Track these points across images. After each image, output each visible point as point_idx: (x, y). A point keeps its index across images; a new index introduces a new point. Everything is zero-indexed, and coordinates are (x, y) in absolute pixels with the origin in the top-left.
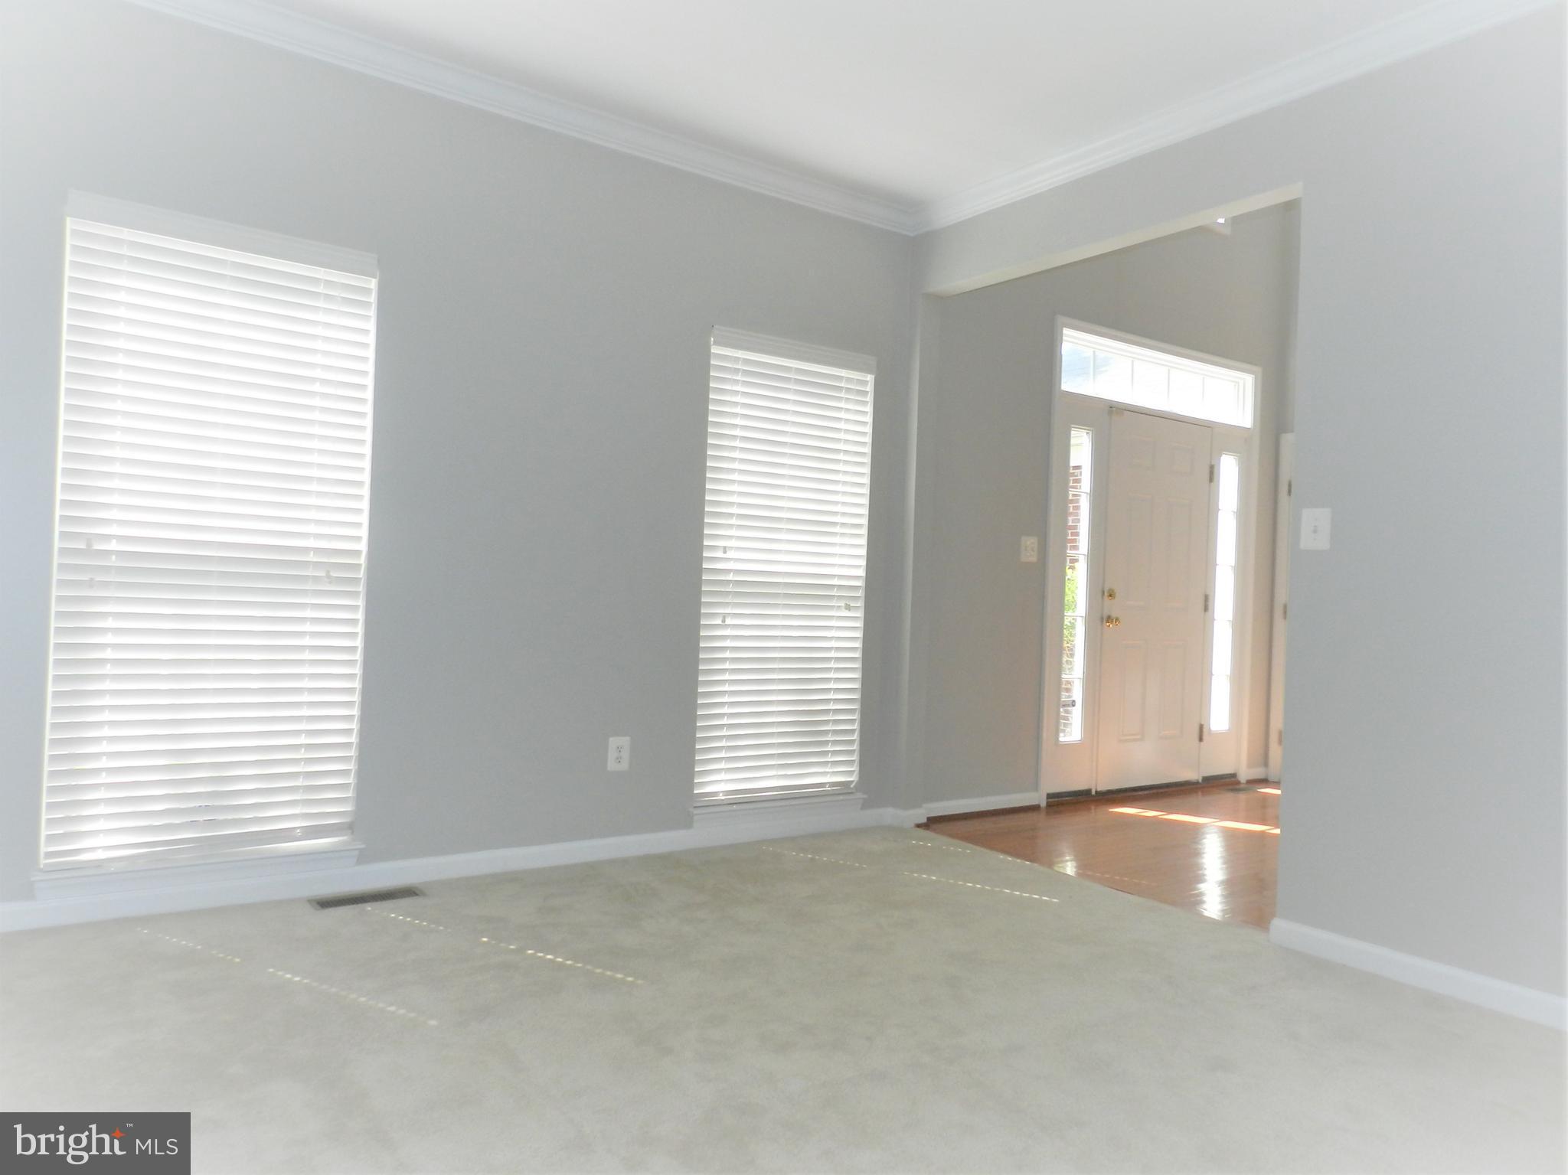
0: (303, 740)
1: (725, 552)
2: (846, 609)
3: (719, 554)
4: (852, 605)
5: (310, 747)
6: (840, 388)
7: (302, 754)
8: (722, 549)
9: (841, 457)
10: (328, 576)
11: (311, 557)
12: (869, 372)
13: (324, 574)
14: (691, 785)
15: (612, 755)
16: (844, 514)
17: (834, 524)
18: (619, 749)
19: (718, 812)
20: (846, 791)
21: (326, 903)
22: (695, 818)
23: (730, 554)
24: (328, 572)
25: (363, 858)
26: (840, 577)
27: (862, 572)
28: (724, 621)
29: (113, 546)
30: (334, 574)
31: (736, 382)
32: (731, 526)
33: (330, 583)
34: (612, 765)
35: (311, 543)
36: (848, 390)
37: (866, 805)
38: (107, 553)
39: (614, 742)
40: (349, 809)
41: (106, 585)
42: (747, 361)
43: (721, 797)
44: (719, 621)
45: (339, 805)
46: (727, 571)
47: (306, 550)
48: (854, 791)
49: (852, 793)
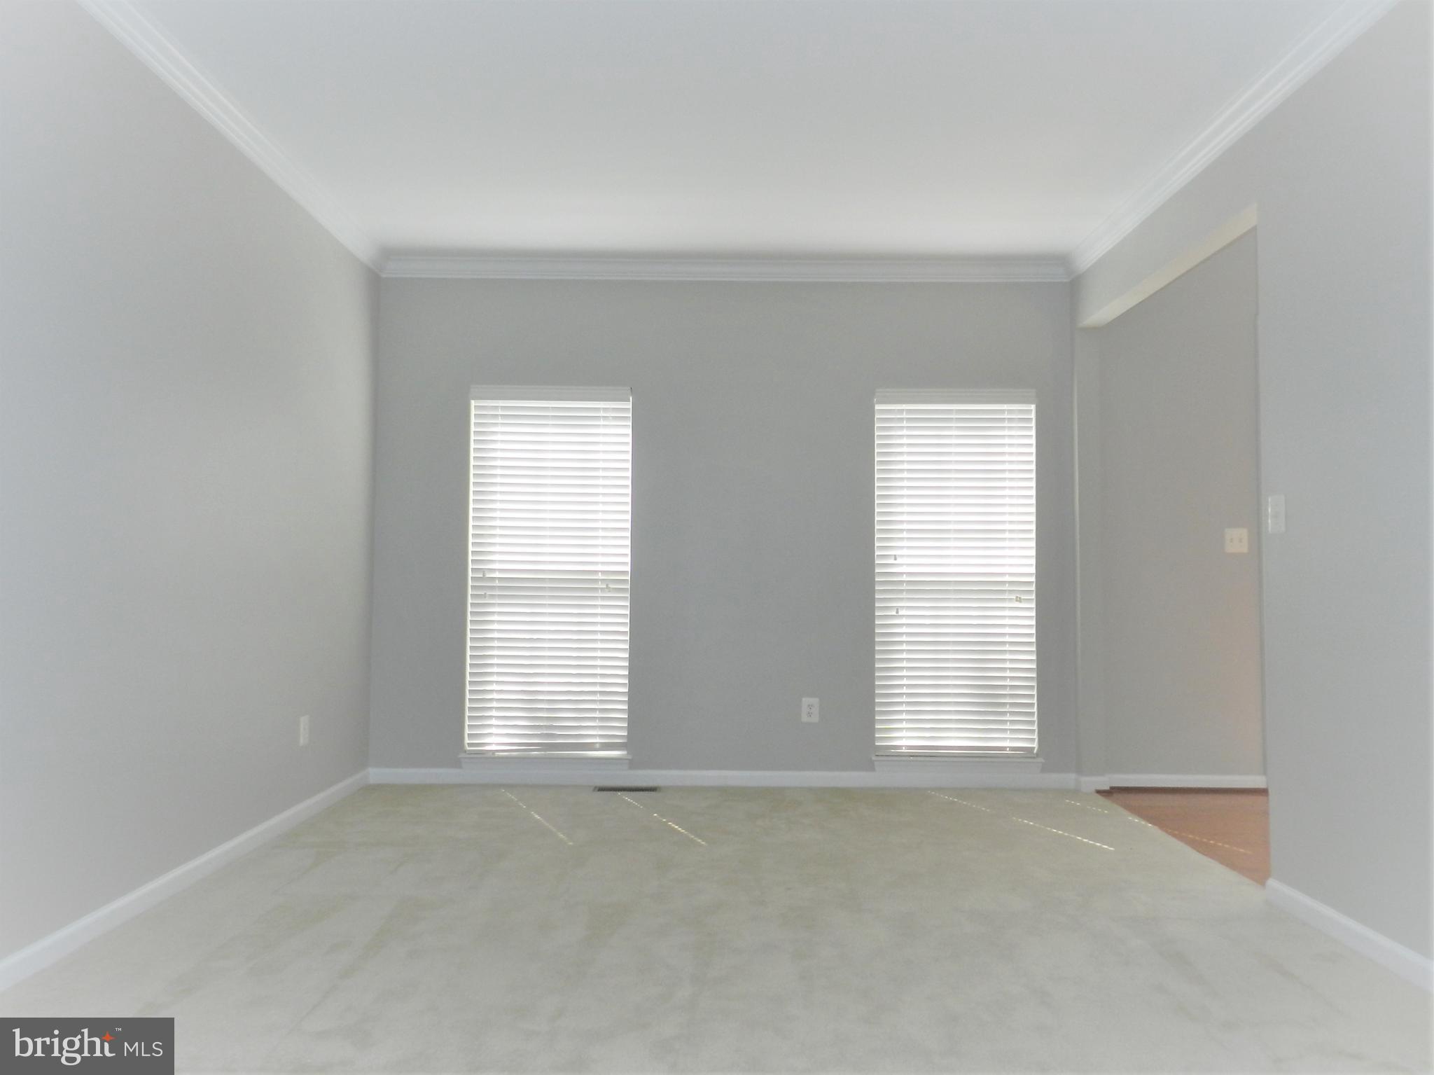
0: (598, 689)
1: (895, 559)
2: (1017, 601)
3: (891, 561)
4: (1023, 598)
5: (602, 693)
6: (1003, 420)
7: (598, 697)
8: (893, 558)
9: (1007, 475)
10: (607, 587)
11: (600, 576)
12: (1030, 402)
13: (605, 587)
14: (873, 739)
15: (805, 709)
16: (1011, 522)
17: (1003, 531)
18: (810, 706)
19: (897, 761)
20: (1029, 755)
21: (602, 789)
22: (876, 763)
23: (899, 561)
24: (607, 585)
25: (633, 764)
26: (1011, 574)
27: (1033, 570)
28: (897, 612)
29: (497, 575)
30: (612, 586)
31: (902, 428)
32: (902, 539)
33: (610, 591)
34: (805, 718)
35: (600, 568)
36: (1010, 420)
37: (1044, 769)
38: (493, 579)
39: (806, 701)
40: (626, 734)
41: (492, 596)
42: (909, 411)
43: (904, 750)
44: (894, 613)
45: (620, 732)
46: (901, 574)
47: (596, 572)
48: (1035, 756)
49: (1034, 758)
